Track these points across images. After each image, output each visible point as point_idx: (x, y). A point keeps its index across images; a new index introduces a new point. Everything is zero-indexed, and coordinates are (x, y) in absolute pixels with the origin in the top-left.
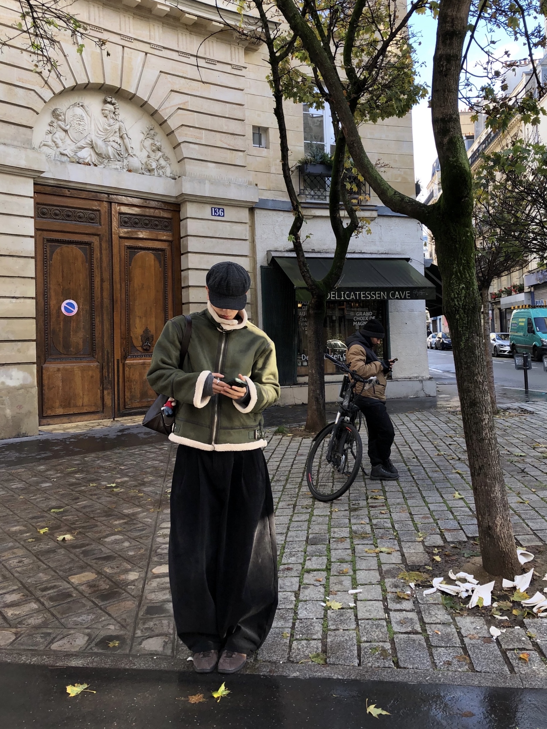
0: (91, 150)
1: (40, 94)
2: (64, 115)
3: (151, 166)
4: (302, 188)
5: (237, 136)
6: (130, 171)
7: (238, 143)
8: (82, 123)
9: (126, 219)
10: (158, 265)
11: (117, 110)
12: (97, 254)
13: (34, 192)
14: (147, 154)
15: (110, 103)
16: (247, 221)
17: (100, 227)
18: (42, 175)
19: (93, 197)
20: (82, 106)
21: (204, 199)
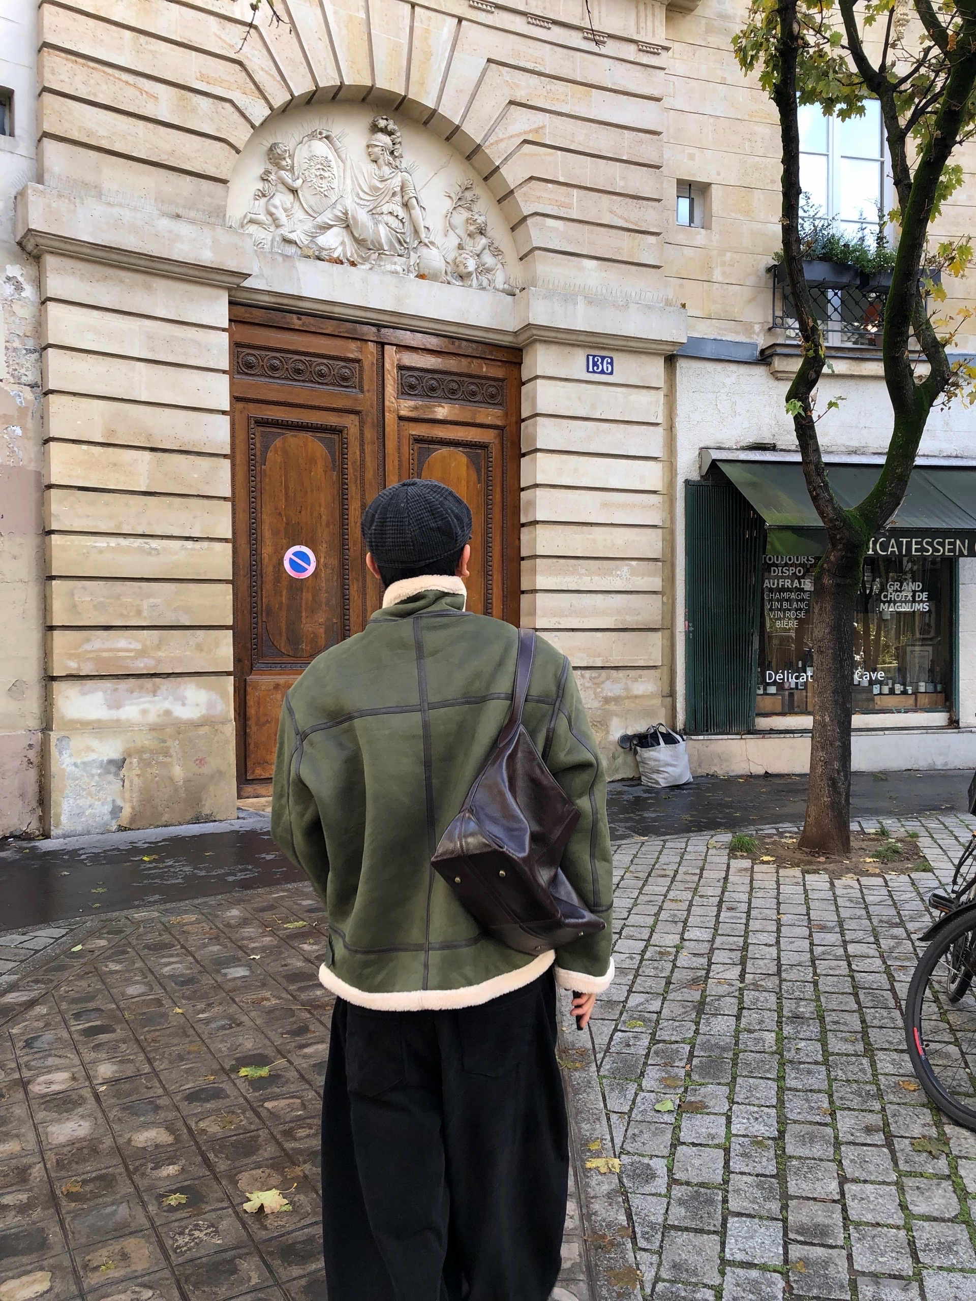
0: (344, 232)
1: (242, 108)
2: (292, 156)
3: (466, 267)
4: (779, 313)
5: (645, 202)
6: (421, 276)
7: (647, 217)
8: (326, 174)
9: (413, 381)
10: (474, 476)
11: (397, 146)
12: (354, 452)
13: (230, 320)
14: (456, 241)
15: (385, 131)
16: (661, 383)
17: (361, 396)
18: (247, 283)
19: (346, 332)
20: (327, 137)
21: (574, 337)
